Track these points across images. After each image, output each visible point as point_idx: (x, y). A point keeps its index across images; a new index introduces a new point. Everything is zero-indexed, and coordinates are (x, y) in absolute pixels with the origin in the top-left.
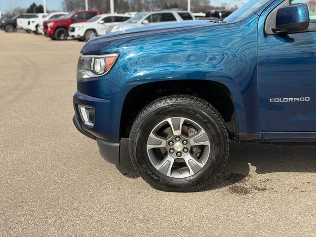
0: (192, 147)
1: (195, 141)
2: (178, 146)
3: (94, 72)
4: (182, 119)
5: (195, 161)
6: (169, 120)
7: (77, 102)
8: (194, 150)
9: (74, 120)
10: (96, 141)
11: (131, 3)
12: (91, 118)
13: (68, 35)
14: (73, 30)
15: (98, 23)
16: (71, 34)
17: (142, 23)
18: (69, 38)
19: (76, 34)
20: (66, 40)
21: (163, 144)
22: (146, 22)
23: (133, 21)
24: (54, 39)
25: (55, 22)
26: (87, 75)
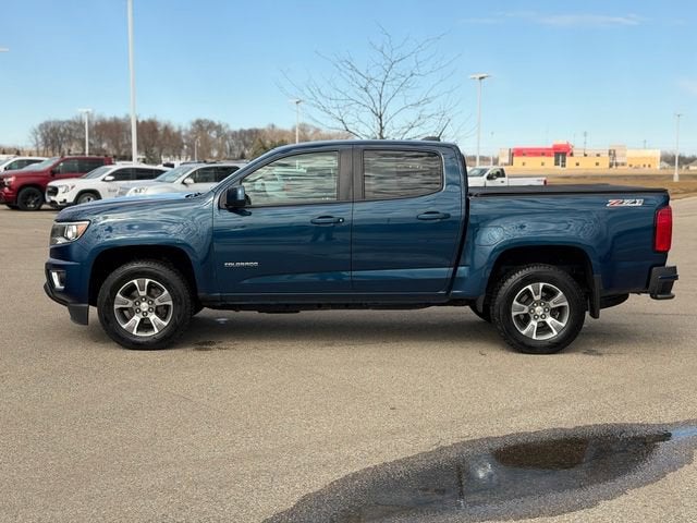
0: (157, 307)
1: (159, 301)
2: (144, 306)
3: (67, 238)
4: (147, 281)
5: (159, 320)
6: (135, 282)
7: (49, 268)
8: (159, 309)
9: (45, 287)
10: (66, 308)
11: (186, 137)
12: (61, 282)
13: (44, 201)
14: (55, 191)
15: (104, 180)
16: (49, 198)
17: (183, 183)
18: (44, 206)
19: (58, 198)
20: (39, 209)
21: (130, 304)
22: (191, 181)
23: (168, 179)
24: (14, 208)
25: (18, 176)
26: (61, 241)
